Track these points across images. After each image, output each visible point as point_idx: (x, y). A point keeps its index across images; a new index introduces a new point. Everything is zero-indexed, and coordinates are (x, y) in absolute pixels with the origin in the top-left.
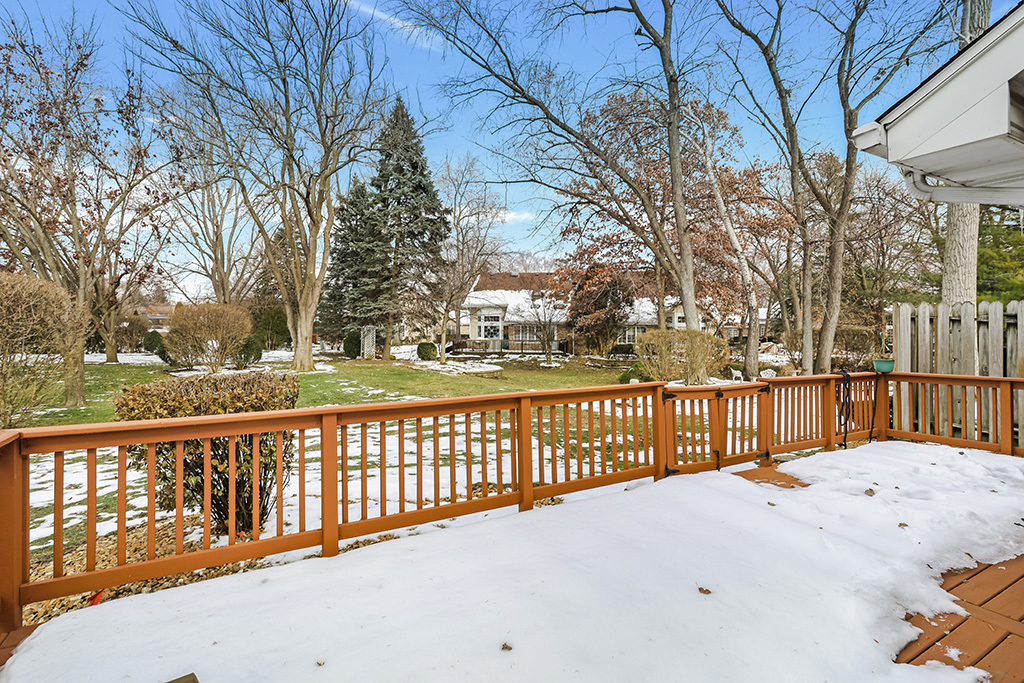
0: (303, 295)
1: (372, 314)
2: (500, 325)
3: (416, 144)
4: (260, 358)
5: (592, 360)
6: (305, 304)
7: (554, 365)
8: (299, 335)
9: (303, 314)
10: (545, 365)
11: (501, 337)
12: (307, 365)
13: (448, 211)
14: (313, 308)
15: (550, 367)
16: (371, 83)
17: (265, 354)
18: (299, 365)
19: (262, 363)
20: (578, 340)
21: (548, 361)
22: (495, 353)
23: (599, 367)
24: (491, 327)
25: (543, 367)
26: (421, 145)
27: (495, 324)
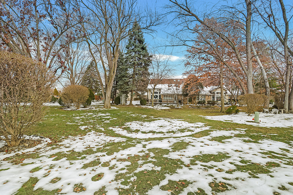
0: (109, 82)
1: (128, 90)
2: (158, 95)
3: (141, 34)
4: (91, 104)
5: (191, 106)
6: (109, 86)
7: (179, 107)
8: (106, 96)
9: (108, 89)
10: (177, 107)
11: (158, 98)
12: (109, 106)
13: (151, 56)
14: (111, 87)
15: (179, 108)
16: (132, 10)
17: (92, 103)
18: (106, 106)
19: (92, 106)
20: (184, 100)
21: (178, 106)
22: (159, 103)
23: (194, 108)
24: (156, 95)
25: (176, 108)
26: (143, 34)
27: (157, 94)
